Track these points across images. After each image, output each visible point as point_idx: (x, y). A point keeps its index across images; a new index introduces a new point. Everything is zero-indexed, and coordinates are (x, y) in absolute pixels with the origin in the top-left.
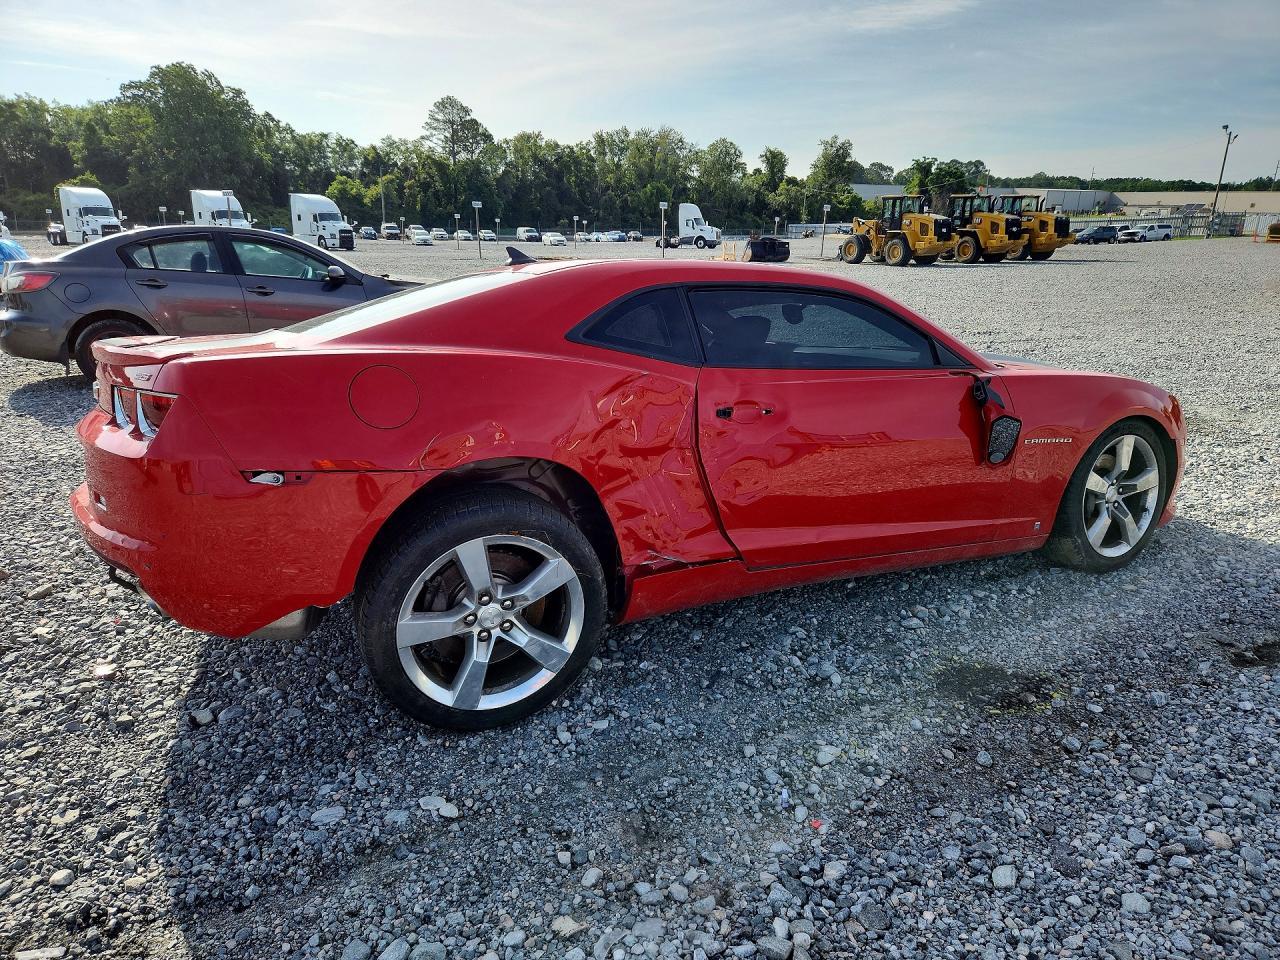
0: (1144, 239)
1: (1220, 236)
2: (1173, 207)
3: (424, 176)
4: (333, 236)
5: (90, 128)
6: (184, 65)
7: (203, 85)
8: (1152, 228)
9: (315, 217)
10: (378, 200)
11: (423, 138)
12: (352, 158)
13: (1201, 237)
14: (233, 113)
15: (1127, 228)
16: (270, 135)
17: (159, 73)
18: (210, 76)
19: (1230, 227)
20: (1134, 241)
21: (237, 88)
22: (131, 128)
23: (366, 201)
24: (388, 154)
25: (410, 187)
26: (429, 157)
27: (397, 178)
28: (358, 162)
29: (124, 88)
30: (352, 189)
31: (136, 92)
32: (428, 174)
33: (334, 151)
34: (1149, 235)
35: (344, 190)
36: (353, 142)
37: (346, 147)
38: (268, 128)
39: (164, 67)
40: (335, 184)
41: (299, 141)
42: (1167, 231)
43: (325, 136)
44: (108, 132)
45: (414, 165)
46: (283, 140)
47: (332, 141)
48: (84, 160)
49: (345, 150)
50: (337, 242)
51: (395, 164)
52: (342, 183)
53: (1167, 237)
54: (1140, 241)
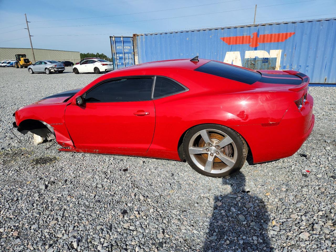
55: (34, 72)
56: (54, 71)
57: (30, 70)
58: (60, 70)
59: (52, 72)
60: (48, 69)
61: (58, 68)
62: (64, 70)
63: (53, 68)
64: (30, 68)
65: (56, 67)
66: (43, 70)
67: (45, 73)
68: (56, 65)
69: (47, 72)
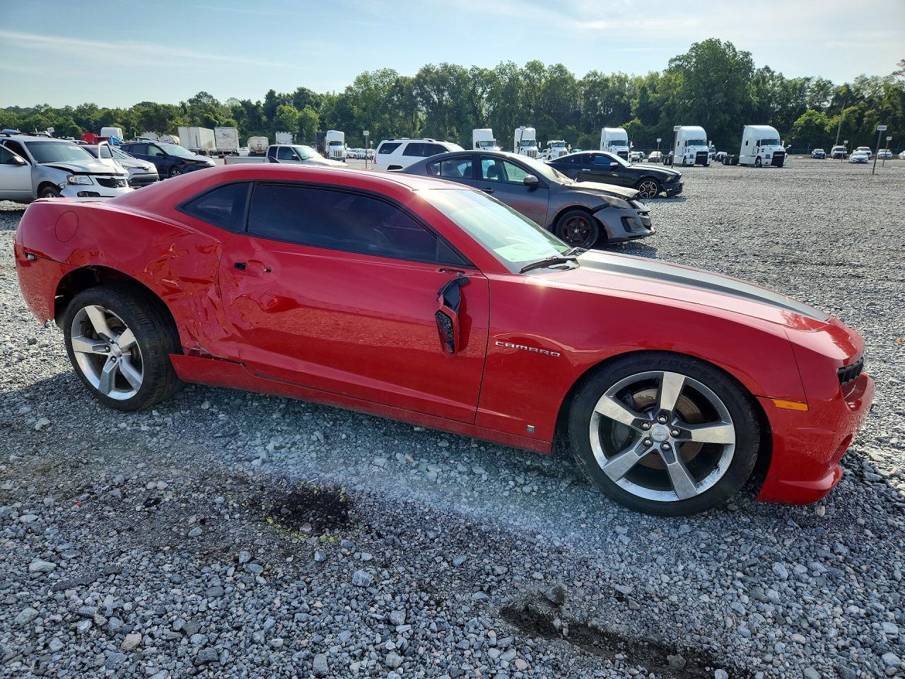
3: (888, 105)
4: (768, 157)
5: (644, 90)
6: (713, 40)
7: (724, 52)
9: (758, 142)
10: (837, 127)
11: (895, 73)
12: (826, 95)
14: (738, 70)
16: (765, 82)
17: (696, 47)
18: (729, 45)
21: (746, 51)
22: (669, 87)
23: (827, 128)
24: (858, 90)
25: (870, 116)
26: (896, 89)
27: (860, 109)
28: (830, 98)
29: (672, 61)
30: (817, 120)
31: (678, 62)
32: (891, 103)
33: (812, 91)
35: (810, 120)
36: (830, 83)
37: (823, 87)
38: (764, 78)
39: (700, 43)
40: (804, 116)
41: (784, 86)
43: (808, 80)
44: (655, 91)
45: (880, 98)
46: (774, 85)
47: (812, 84)
48: (637, 110)
49: (822, 89)
50: (770, 161)
51: (863, 97)
52: (810, 115)
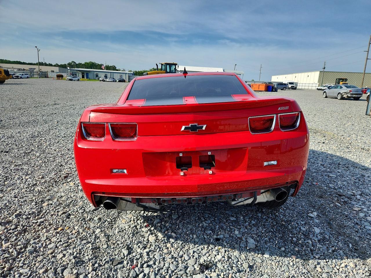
0: (21, 78)
1: (43, 78)
2: (18, 69)
8: (23, 75)
13: (38, 78)
15: (14, 74)
19: (45, 75)
20: (18, 78)
34: (23, 76)
42: (28, 76)
53: (28, 77)
54: (20, 78)
55: (327, 96)
56: (347, 97)
57: (325, 93)
58: (354, 96)
59: (344, 97)
60: (341, 94)
61: (352, 94)
62: (360, 97)
63: (347, 94)
64: (325, 92)
65: (351, 92)
66: (336, 95)
67: (337, 98)
68: (351, 90)
69: (339, 97)
